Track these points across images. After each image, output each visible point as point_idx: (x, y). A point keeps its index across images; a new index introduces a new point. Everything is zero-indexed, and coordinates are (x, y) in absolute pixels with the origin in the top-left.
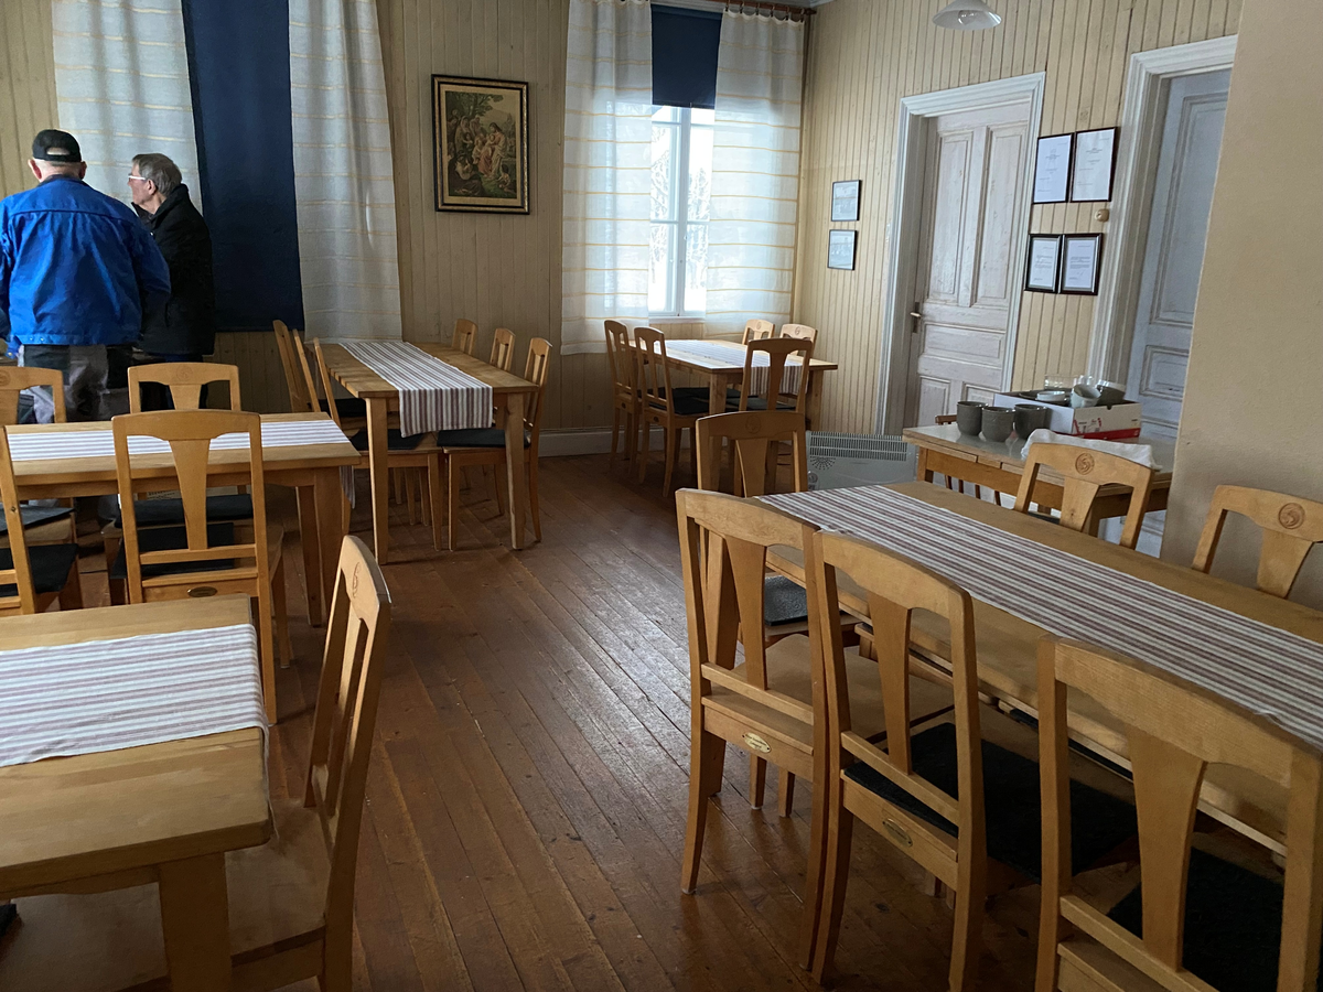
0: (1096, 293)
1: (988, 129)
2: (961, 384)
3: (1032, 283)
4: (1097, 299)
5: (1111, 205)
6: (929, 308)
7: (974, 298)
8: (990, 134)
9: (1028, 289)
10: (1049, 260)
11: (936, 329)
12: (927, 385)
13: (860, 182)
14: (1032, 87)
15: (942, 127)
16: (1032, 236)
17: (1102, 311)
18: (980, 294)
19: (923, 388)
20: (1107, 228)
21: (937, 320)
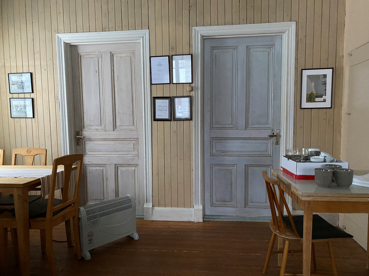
0: (191, 119)
1: (111, 53)
2: (114, 165)
3: (157, 117)
4: (192, 122)
5: (193, 85)
6: (86, 133)
7: (115, 127)
8: (112, 56)
9: (155, 120)
10: (165, 107)
11: (92, 143)
12: (90, 169)
13: (31, 74)
14: (142, 35)
15: (81, 51)
16: (155, 98)
17: (196, 126)
18: (117, 125)
19: (88, 171)
20: (192, 94)
21: (93, 138)
